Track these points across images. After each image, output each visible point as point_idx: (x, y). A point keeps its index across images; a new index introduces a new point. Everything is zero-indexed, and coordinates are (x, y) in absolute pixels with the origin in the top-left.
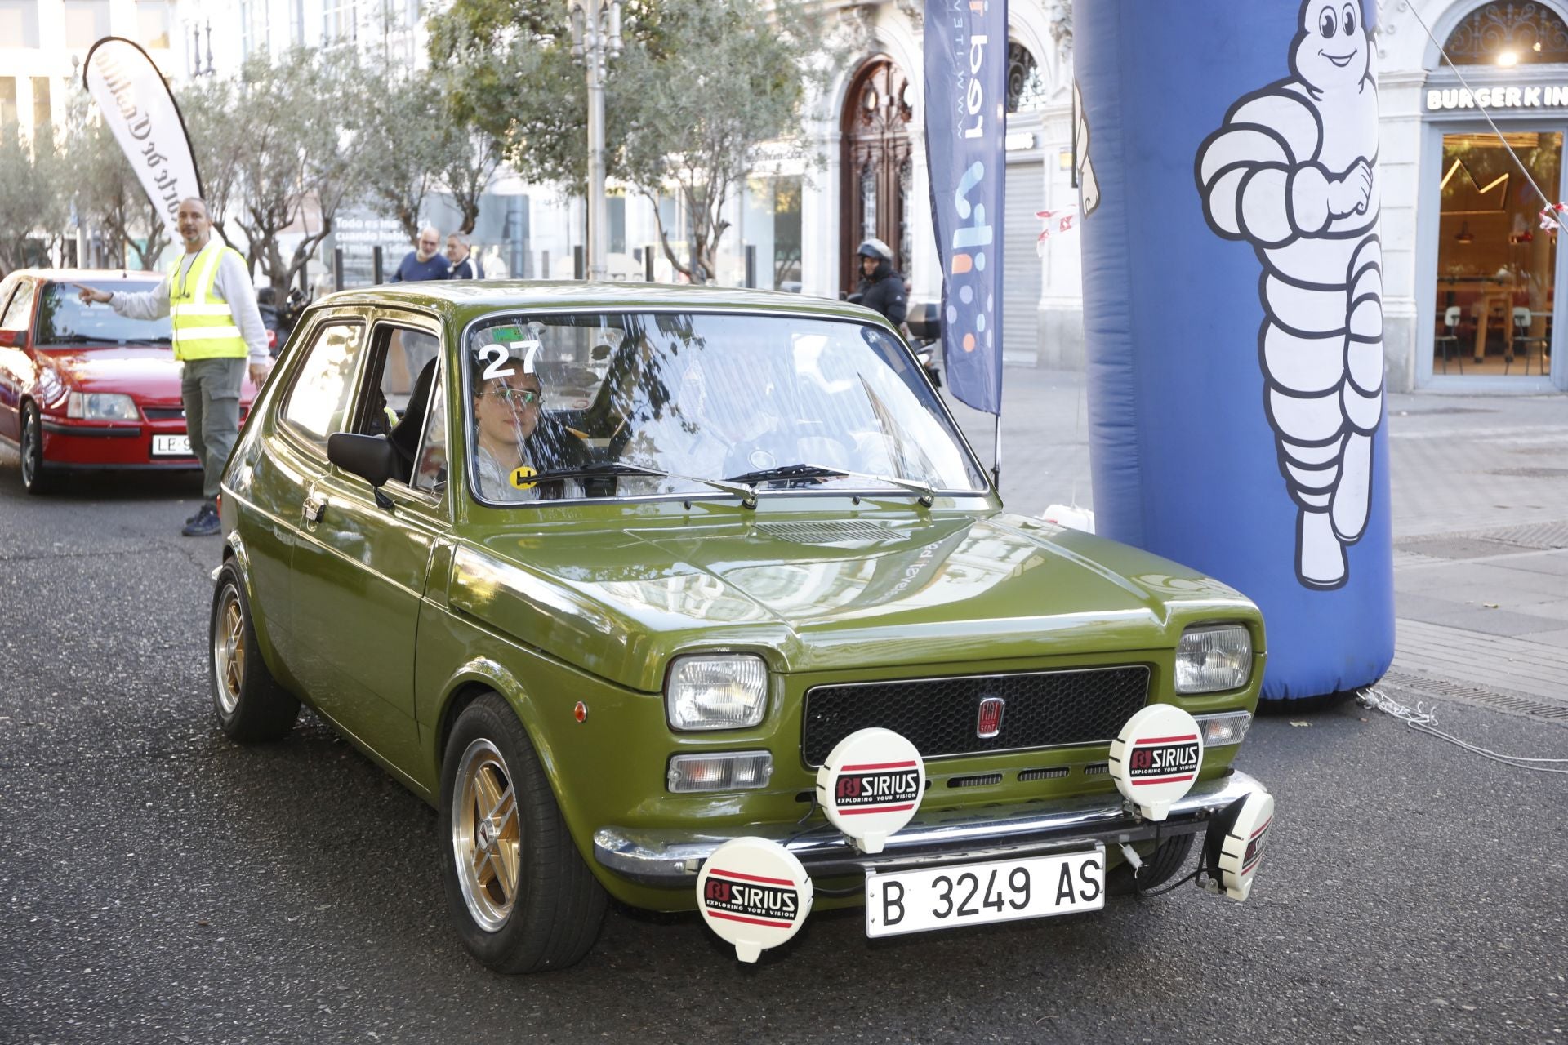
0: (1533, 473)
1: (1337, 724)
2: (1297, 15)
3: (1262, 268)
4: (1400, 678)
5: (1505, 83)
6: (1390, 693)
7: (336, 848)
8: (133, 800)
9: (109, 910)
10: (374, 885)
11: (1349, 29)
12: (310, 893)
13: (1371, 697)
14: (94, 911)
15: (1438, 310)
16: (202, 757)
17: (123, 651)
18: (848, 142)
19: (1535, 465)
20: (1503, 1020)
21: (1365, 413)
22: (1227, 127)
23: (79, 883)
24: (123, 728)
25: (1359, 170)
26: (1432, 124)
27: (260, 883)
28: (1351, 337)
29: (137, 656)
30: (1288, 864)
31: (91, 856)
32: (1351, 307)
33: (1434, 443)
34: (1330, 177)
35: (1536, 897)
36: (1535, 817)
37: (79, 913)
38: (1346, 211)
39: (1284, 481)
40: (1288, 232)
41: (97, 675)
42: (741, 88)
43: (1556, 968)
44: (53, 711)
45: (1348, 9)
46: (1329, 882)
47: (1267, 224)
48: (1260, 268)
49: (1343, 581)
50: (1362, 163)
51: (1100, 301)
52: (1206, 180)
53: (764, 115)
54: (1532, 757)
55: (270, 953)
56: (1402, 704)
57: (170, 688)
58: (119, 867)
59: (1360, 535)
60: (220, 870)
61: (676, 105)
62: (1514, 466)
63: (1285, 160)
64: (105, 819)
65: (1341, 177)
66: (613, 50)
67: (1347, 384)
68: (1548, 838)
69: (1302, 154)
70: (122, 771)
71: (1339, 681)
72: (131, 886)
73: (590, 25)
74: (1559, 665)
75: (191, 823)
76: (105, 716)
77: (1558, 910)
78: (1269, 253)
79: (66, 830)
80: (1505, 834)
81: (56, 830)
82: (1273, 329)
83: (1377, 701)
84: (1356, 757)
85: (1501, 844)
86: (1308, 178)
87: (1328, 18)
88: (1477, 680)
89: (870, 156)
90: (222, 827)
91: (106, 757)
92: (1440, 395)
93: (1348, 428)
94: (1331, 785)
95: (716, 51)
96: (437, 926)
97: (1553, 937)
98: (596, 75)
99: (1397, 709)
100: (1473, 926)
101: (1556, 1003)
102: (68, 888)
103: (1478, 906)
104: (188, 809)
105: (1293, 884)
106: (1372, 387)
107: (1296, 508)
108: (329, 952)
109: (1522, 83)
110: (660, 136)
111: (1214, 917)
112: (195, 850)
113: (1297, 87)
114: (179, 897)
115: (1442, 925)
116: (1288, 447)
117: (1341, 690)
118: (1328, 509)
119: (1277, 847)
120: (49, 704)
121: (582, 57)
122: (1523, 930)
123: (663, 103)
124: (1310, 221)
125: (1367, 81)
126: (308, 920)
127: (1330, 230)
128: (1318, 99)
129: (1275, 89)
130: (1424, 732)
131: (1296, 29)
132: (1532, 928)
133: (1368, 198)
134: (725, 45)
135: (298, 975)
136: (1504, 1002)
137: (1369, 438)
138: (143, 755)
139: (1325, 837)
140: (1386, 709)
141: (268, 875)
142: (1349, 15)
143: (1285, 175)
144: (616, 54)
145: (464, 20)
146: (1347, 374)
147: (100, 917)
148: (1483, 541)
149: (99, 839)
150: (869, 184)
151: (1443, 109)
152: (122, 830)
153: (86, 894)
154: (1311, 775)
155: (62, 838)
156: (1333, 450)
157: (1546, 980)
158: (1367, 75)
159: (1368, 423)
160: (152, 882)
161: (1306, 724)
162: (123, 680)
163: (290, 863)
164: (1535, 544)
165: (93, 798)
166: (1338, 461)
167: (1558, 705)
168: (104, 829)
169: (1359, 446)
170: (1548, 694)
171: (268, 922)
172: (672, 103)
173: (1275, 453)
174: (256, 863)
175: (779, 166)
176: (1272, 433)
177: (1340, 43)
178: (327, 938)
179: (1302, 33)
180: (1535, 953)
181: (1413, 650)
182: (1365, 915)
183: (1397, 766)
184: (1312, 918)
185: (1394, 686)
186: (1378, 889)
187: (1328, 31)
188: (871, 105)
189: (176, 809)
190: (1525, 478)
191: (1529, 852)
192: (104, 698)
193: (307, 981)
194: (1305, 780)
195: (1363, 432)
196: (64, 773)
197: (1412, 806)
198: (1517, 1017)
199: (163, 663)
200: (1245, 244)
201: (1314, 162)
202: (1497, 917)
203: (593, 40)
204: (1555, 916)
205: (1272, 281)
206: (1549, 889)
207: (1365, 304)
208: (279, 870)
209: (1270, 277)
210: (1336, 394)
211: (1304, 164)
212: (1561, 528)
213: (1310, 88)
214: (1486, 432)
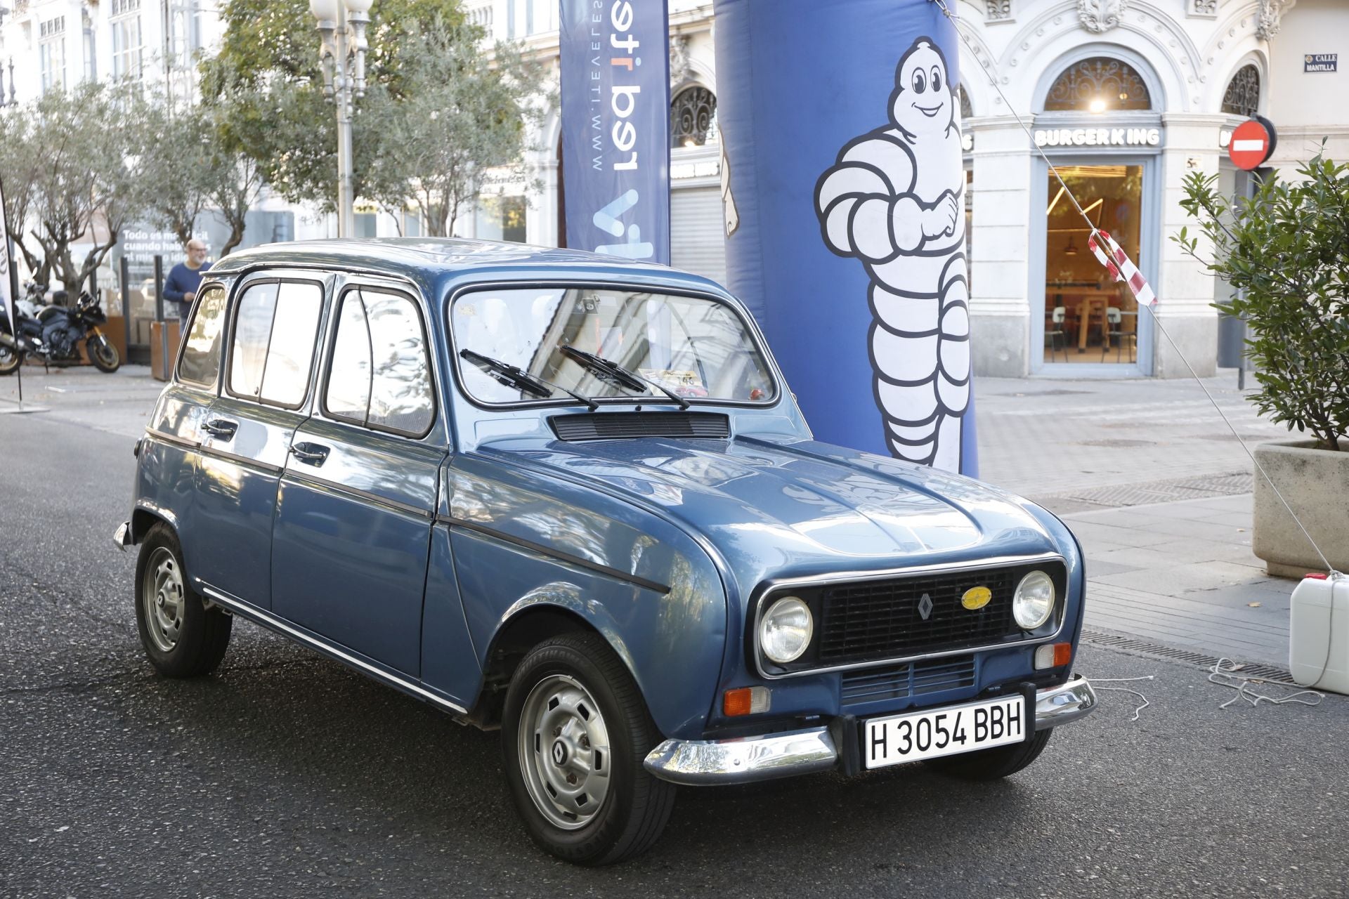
0: (1115, 443)
2: (894, 74)
5: (1097, 126)
7: (79, 778)
10: (109, 809)
11: (937, 86)
12: (52, 817)
15: (1047, 309)
18: (563, 169)
19: (1116, 435)
20: (1039, 893)
21: (955, 398)
22: (840, 165)
25: (946, 201)
26: (1039, 157)
27: (8, 810)
28: (943, 336)
32: (942, 312)
33: (1040, 419)
34: (924, 206)
35: (1077, 792)
38: (937, 234)
40: (890, 251)
42: (466, 123)
43: (1085, 849)
45: (935, 70)
47: (873, 244)
48: (868, 280)
50: (949, 195)
52: (823, 207)
53: (487, 146)
55: (10, 871)
61: (411, 138)
62: (1102, 438)
63: (887, 193)
65: (932, 206)
66: (359, 90)
67: (940, 374)
68: (1093, 744)
69: (901, 186)
73: (339, 69)
74: (1119, 602)
77: (1093, 802)
78: (874, 267)
80: (1059, 741)
82: (879, 328)
86: (905, 207)
87: (919, 77)
92: (1050, 379)
93: (942, 410)
95: (445, 91)
96: (161, 842)
97: (1088, 825)
98: (345, 112)
101: (1082, 878)
106: (961, 378)
108: (62, 868)
109: (1110, 126)
113: (894, 133)
116: (893, 427)
122: (1063, 819)
123: (399, 135)
124: (908, 241)
125: (951, 128)
126: (47, 840)
127: (924, 249)
128: (913, 143)
129: (878, 134)
131: (893, 86)
132: (1071, 817)
133: (955, 223)
134: (452, 87)
135: (32, 889)
136: (1041, 878)
137: (959, 419)
141: (16, 803)
142: (936, 75)
143: (887, 204)
144: (362, 94)
145: (231, 62)
146: (940, 366)
148: (1071, 500)
151: (1047, 146)
156: (929, 429)
157: (1076, 859)
158: (952, 124)
159: (958, 406)
163: (36, 791)
164: (1111, 503)
167: (1115, 635)
169: (951, 426)
170: (1107, 625)
172: (406, 135)
173: (883, 431)
174: (6, 792)
175: (502, 189)
176: (879, 415)
177: (929, 98)
178: (62, 856)
179: (898, 89)
180: (1071, 838)
187: (919, 88)
190: (1110, 448)
191: (1076, 755)
193: (40, 893)
195: (954, 414)
198: (1049, 891)
200: (855, 260)
201: (910, 194)
202: (1045, 810)
203: (341, 82)
204: (1090, 807)
205: (877, 290)
206: (1088, 785)
207: (953, 310)
208: (26, 797)
209: (877, 287)
210: (932, 382)
211: (902, 195)
212: (1133, 488)
213: (906, 134)
214: (1082, 410)
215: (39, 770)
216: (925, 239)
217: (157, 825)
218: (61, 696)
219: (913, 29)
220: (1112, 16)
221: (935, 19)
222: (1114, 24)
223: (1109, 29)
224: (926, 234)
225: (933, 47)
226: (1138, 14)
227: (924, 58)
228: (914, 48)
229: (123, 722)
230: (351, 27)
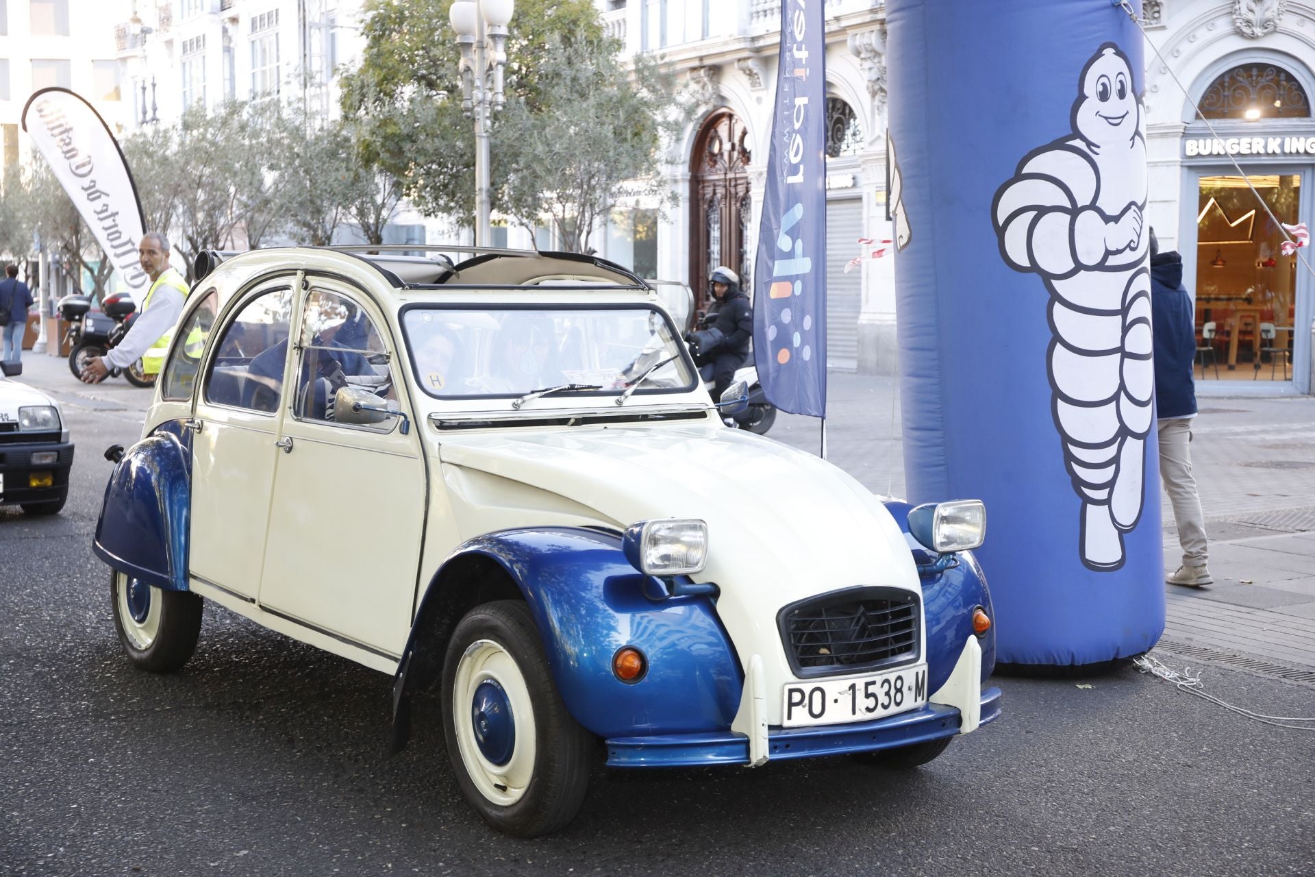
0: (1279, 465)
1: (1118, 686)
2: (1077, 82)
3: (1049, 296)
4: (1172, 646)
5: (1251, 134)
6: (1161, 658)
7: (253, 799)
8: (77, 756)
9: (54, 857)
11: (1122, 94)
12: (231, 840)
13: (1145, 663)
14: (41, 857)
16: (139, 717)
17: (72, 622)
18: (696, 182)
19: (1281, 458)
21: (1138, 420)
22: (1019, 177)
23: (28, 831)
24: (70, 692)
25: (1131, 213)
26: (1190, 167)
27: (187, 831)
28: (1126, 355)
29: (84, 627)
30: (1077, 812)
31: (40, 808)
32: (1125, 329)
34: (1107, 219)
35: (1291, 842)
36: (1289, 769)
37: (27, 859)
38: (1121, 248)
39: (1070, 478)
40: (1071, 265)
41: (48, 644)
42: (606, 137)
44: (10, 677)
45: (1121, 77)
46: (1112, 828)
47: (1054, 259)
48: (1048, 296)
49: (1121, 563)
50: (1133, 207)
51: (911, 323)
52: (1001, 222)
53: (625, 159)
54: (1285, 716)
56: (1172, 668)
57: (111, 655)
58: (63, 817)
59: (1135, 524)
60: (152, 819)
61: (551, 151)
62: (1264, 459)
63: (1069, 206)
64: (52, 774)
65: (1116, 219)
67: (1122, 394)
68: (1300, 789)
69: (1083, 199)
70: (69, 731)
71: (1118, 648)
72: (74, 835)
73: (478, 83)
74: (1306, 634)
75: (128, 778)
76: (54, 680)
78: (1055, 283)
79: (18, 784)
80: (1263, 785)
81: (10, 784)
82: (1059, 347)
83: (1151, 666)
84: (1134, 716)
85: (1260, 794)
86: (1087, 220)
87: (1104, 85)
88: (1236, 647)
89: (715, 193)
90: (155, 781)
91: (55, 718)
93: (1124, 432)
94: (1112, 741)
95: (585, 105)
96: (341, 870)
98: (483, 125)
99: (1167, 673)
100: (1237, 868)
102: (18, 836)
103: (1241, 851)
104: (125, 764)
105: (1081, 830)
106: (1144, 398)
107: (1080, 501)
109: (1266, 134)
110: (536, 177)
111: (1014, 861)
112: (131, 801)
113: (1077, 143)
114: (116, 844)
115: (1210, 867)
116: (1073, 449)
117: (1120, 657)
118: (1107, 502)
119: (1067, 796)
120: (6, 670)
121: (471, 110)
123: (540, 149)
124: (1090, 257)
125: (1137, 137)
126: (227, 864)
127: (1108, 263)
128: (1097, 154)
129: (1059, 144)
130: (1191, 694)
131: (1076, 94)
132: (1288, 870)
133: (1139, 236)
134: (592, 101)
137: (1141, 442)
138: (87, 716)
139: (1107, 788)
140: (1158, 674)
141: (194, 824)
142: (1121, 82)
143: (1068, 217)
144: (500, 108)
145: (372, 78)
146: (1122, 386)
147: (45, 863)
148: (1238, 525)
149: (46, 791)
150: (714, 216)
151: (1199, 155)
152: (67, 784)
153: (34, 842)
154: (1095, 732)
155: (14, 791)
156: (1111, 452)
158: (1137, 133)
159: (1141, 428)
160: (92, 831)
161: (1090, 687)
162: (71, 649)
163: (213, 812)
164: (1282, 528)
165: (43, 755)
166: (1116, 460)
167: (1306, 669)
168: (53, 782)
169: (1133, 448)
170: (1297, 660)
171: (192, 867)
172: (547, 149)
173: (1062, 454)
174: (183, 812)
175: (637, 202)
176: (1058, 437)
177: (1114, 106)
179: (1082, 98)
181: (1181, 621)
182: (1144, 858)
183: (1169, 724)
184: (1098, 861)
185: (1165, 653)
186: (1155, 835)
187: (1104, 96)
188: (716, 150)
189: (114, 764)
190: (1274, 470)
191: (1283, 801)
192: (54, 664)
194: (1090, 736)
195: (1136, 436)
196: (18, 732)
197: (1183, 760)
199: (106, 634)
200: (1034, 275)
201: (1093, 206)
202: (1258, 860)
203: (480, 96)
205: (1058, 308)
206: (1302, 835)
207: (1137, 327)
208: (204, 819)
209: (1057, 303)
210: (1114, 403)
211: (1085, 208)
212: (1305, 513)
213: (1089, 144)
214: (1239, 429)
215: (214, 791)
216: (1108, 253)
217: (334, 851)
218: (228, 713)
219: (1099, 34)
220: (1269, 20)
221: (1121, 25)
222: (1271, 28)
223: (1265, 35)
224: (1110, 249)
225: (1119, 53)
226: (1297, 18)
227: (1109, 65)
228: (1099, 55)
229: (291, 741)
230: (490, 41)
